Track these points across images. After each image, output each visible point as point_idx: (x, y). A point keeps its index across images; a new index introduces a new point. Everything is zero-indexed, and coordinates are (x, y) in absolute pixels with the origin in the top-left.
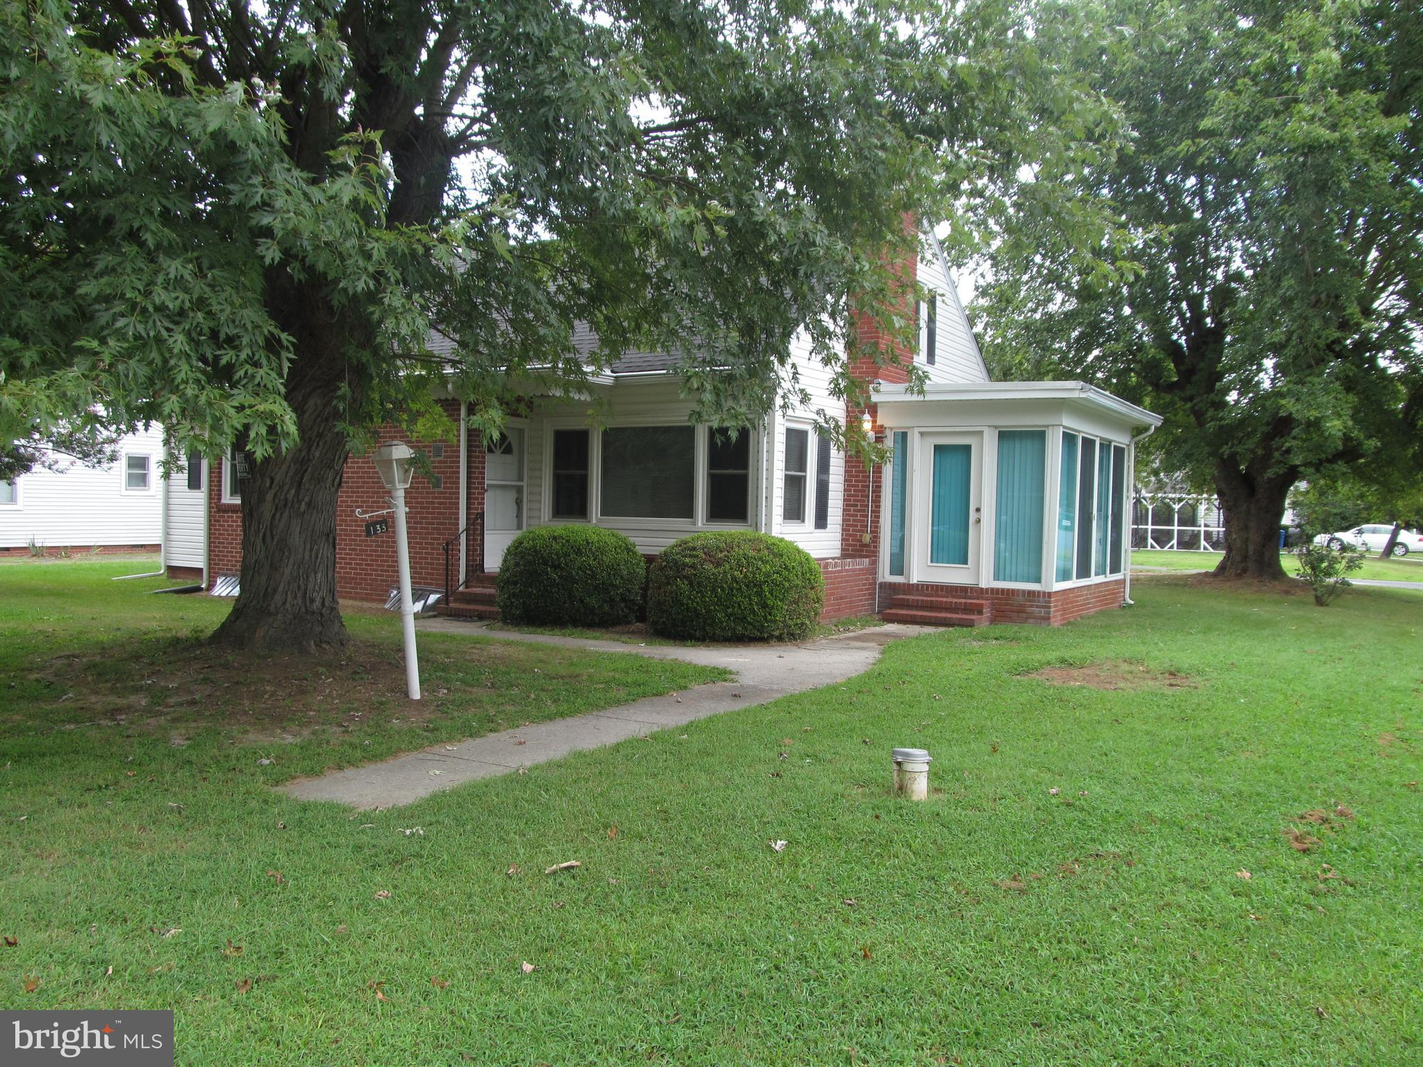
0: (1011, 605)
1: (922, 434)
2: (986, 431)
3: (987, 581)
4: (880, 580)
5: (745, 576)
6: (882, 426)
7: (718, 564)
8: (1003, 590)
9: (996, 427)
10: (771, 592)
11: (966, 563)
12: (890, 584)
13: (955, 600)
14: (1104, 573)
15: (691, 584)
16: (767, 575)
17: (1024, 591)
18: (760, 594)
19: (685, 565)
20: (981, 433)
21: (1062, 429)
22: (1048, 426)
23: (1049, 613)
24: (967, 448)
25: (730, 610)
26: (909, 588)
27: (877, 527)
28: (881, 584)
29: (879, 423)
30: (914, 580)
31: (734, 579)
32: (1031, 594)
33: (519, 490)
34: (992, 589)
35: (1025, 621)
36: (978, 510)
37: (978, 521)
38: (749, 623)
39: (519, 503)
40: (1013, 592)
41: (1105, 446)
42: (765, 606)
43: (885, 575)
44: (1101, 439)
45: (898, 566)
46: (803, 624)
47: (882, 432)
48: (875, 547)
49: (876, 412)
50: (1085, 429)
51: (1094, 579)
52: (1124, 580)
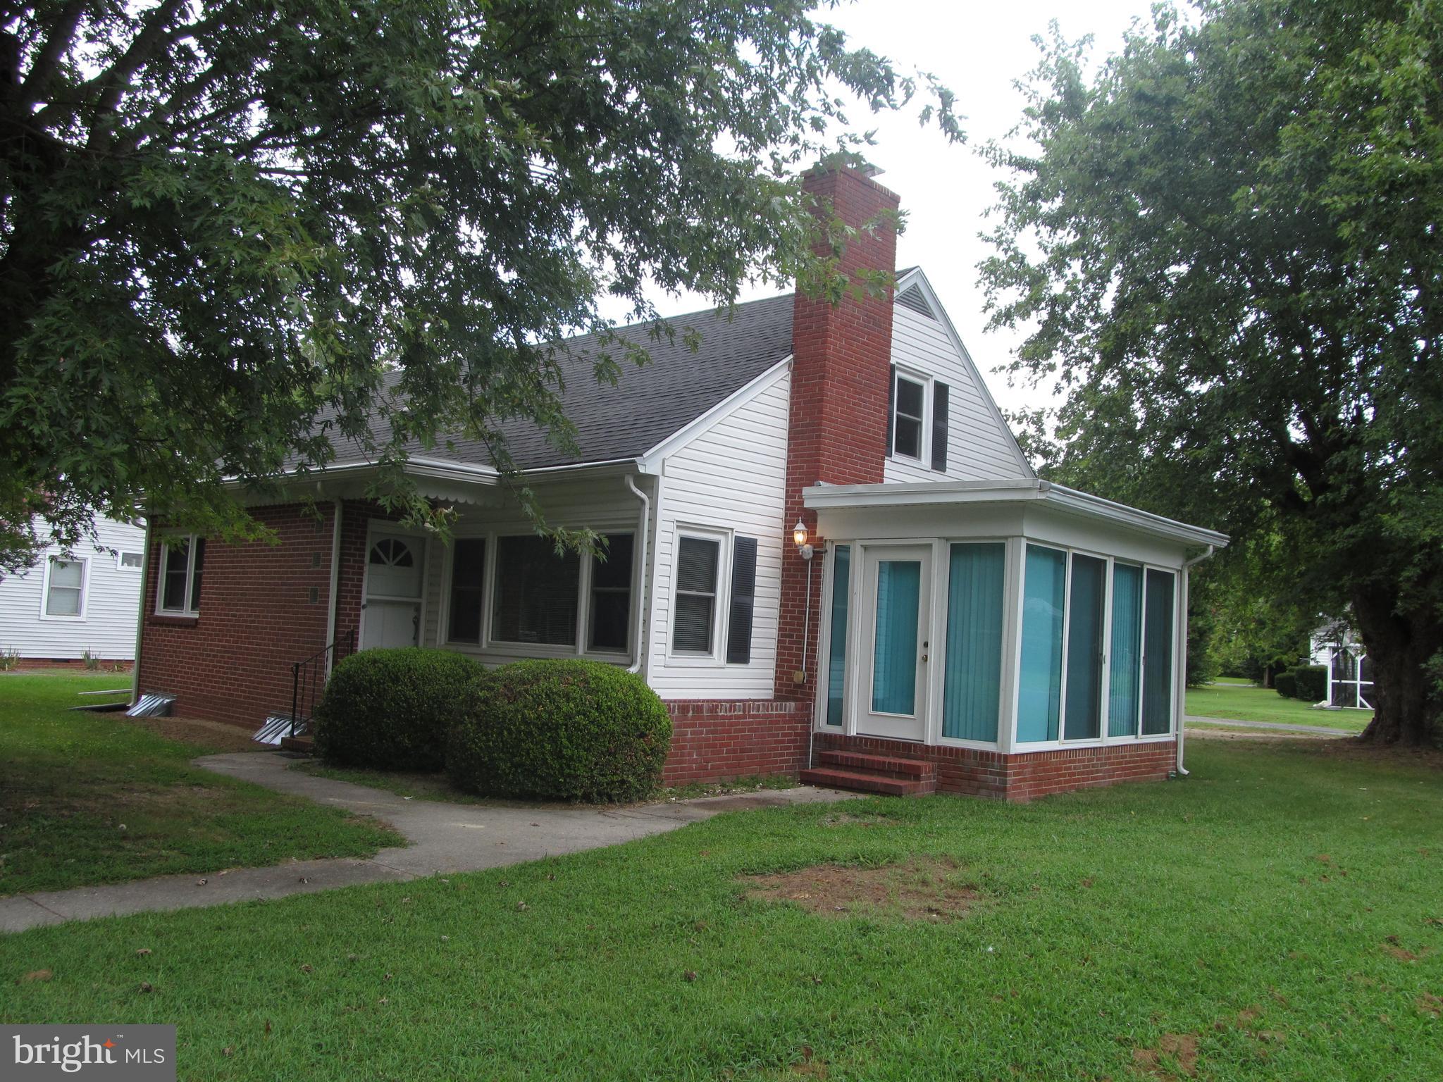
0: (960, 769)
1: (866, 548)
2: (936, 545)
3: (933, 736)
4: (817, 730)
5: (539, 717)
6: (821, 538)
7: (513, 699)
8: (951, 749)
9: (947, 539)
10: (570, 740)
11: (912, 713)
12: (826, 735)
13: (898, 761)
14: (1133, 731)
15: (479, 724)
16: (568, 716)
17: (975, 752)
18: (553, 740)
19: (479, 698)
20: (929, 546)
21: (1024, 542)
22: (1006, 538)
23: (1005, 782)
24: (916, 566)
25: (517, 759)
26: (846, 742)
27: (812, 663)
28: (815, 735)
29: (818, 535)
30: (853, 733)
31: (525, 720)
32: (985, 756)
33: (418, 608)
34: (939, 748)
35: (976, 791)
36: (926, 645)
37: (925, 659)
38: (541, 778)
39: (416, 623)
40: (962, 752)
41: (1129, 570)
42: (559, 756)
43: (821, 724)
44: (1116, 558)
45: (836, 713)
46: (623, 782)
47: (822, 546)
48: (811, 688)
49: (815, 521)
50: (1078, 544)
51: (1105, 740)
52: (1175, 744)
